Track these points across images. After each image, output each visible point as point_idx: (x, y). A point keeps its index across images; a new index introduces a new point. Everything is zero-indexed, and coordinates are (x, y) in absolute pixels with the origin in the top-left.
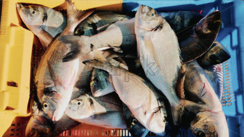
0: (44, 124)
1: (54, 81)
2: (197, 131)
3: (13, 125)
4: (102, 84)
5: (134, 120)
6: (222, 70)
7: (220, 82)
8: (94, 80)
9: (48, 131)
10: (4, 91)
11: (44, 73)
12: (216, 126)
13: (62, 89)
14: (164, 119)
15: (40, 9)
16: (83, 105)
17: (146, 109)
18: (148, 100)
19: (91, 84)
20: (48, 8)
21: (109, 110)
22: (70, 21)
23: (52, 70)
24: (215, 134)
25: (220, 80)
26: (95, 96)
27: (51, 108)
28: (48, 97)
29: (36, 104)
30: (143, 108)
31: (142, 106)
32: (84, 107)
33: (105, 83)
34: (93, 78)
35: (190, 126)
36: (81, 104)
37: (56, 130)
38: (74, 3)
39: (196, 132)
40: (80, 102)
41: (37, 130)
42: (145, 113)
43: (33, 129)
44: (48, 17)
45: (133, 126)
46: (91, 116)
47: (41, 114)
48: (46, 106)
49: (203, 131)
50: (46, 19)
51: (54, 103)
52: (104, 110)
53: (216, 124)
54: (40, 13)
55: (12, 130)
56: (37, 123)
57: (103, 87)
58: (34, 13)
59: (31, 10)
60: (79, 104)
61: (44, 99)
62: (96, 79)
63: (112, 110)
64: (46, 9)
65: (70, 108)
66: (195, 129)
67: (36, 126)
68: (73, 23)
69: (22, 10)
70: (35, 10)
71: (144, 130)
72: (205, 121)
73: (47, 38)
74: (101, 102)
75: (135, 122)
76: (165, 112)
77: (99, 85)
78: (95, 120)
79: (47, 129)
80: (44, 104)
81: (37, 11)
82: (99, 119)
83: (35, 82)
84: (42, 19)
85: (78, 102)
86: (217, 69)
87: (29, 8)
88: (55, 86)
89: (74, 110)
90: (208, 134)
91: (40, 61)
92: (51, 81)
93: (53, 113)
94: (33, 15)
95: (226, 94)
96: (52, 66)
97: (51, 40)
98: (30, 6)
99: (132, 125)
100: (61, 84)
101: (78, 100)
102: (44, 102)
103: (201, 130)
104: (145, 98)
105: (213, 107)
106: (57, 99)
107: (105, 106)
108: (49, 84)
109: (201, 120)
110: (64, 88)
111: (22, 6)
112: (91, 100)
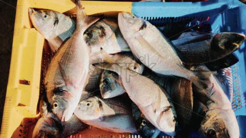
0: (53, 126)
1: (65, 80)
2: (208, 130)
3: (21, 125)
4: (111, 85)
5: (143, 120)
6: (231, 74)
7: (230, 85)
8: (103, 81)
9: (56, 133)
10: (16, 88)
11: (54, 74)
12: (226, 123)
13: (72, 89)
14: (174, 118)
15: (51, 13)
16: (92, 106)
17: (155, 107)
18: (157, 98)
19: (101, 86)
20: (59, 13)
21: (118, 113)
22: (79, 25)
23: (63, 70)
24: (225, 130)
25: (229, 83)
26: (104, 98)
27: (62, 107)
28: (59, 96)
29: (45, 104)
30: (152, 106)
31: (151, 104)
32: (93, 108)
33: (114, 84)
34: (102, 80)
35: (200, 126)
36: (90, 106)
37: (63, 133)
38: (84, 8)
39: (206, 132)
40: (89, 103)
41: (45, 132)
42: (155, 111)
43: (41, 131)
44: (59, 21)
45: (143, 127)
46: (100, 118)
47: (50, 115)
48: (56, 105)
49: (213, 129)
50: (57, 23)
51: (64, 102)
52: (112, 112)
53: (226, 120)
54: (52, 17)
55: (21, 131)
56: (45, 125)
57: (112, 89)
58: (45, 17)
59: (44, 14)
60: (88, 105)
61: (55, 99)
62: (106, 81)
63: (121, 113)
64: (57, 13)
65: (79, 108)
66: (205, 128)
67: (44, 127)
68: (82, 26)
69: (35, 14)
70: (47, 14)
71: (154, 131)
72: (215, 119)
73: (57, 42)
74: (110, 105)
75: (144, 123)
76: (175, 112)
77: (108, 87)
78: (104, 123)
79: (55, 131)
80: (54, 104)
81: (49, 15)
82: (108, 121)
83: (45, 83)
84: (53, 23)
85: (87, 103)
86: (226, 73)
87: (41, 12)
88: (66, 85)
89: (83, 111)
90: (218, 131)
91: (50, 63)
92: (62, 81)
93: (63, 112)
94: (44, 19)
95: (237, 98)
96: (63, 66)
97: (61, 44)
98: (42, 11)
99: (142, 125)
100: (71, 84)
101: (88, 101)
102: (54, 102)
103: (211, 128)
104: (155, 96)
105: (223, 105)
106: (67, 98)
107: (113, 108)
108: (59, 83)
109: (211, 118)
110: (75, 87)
111: (34, 10)
112: (100, 102)
